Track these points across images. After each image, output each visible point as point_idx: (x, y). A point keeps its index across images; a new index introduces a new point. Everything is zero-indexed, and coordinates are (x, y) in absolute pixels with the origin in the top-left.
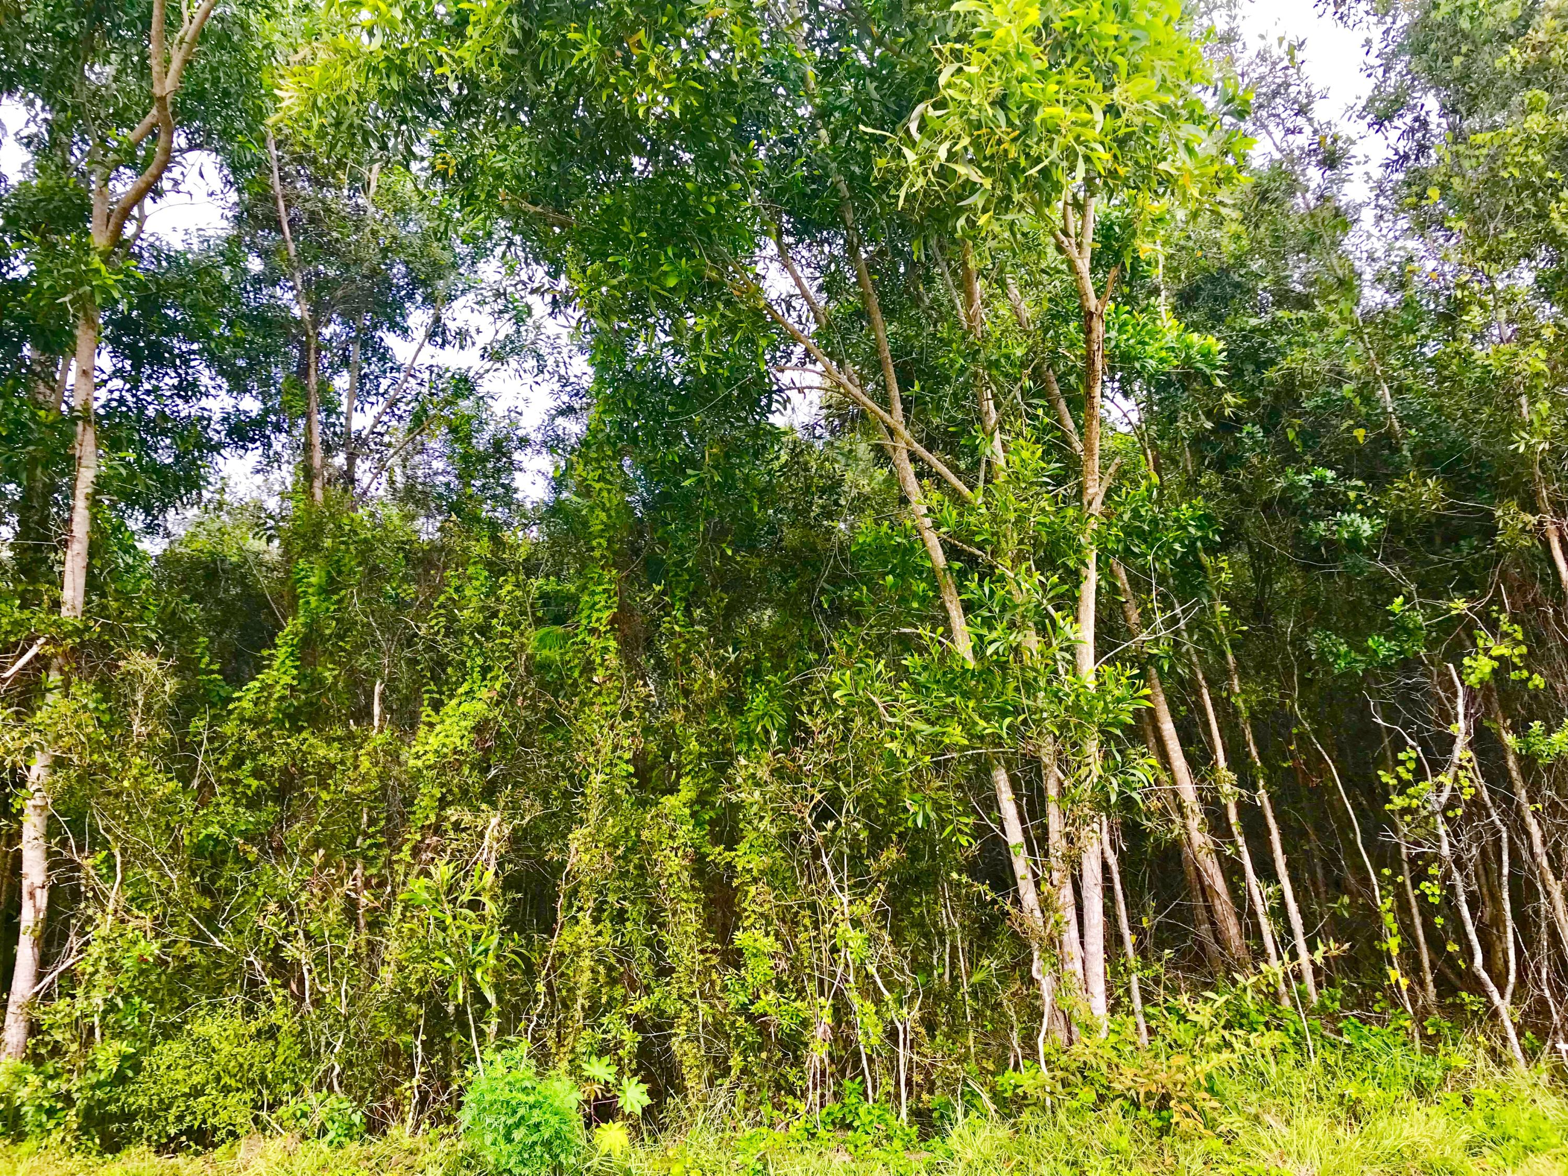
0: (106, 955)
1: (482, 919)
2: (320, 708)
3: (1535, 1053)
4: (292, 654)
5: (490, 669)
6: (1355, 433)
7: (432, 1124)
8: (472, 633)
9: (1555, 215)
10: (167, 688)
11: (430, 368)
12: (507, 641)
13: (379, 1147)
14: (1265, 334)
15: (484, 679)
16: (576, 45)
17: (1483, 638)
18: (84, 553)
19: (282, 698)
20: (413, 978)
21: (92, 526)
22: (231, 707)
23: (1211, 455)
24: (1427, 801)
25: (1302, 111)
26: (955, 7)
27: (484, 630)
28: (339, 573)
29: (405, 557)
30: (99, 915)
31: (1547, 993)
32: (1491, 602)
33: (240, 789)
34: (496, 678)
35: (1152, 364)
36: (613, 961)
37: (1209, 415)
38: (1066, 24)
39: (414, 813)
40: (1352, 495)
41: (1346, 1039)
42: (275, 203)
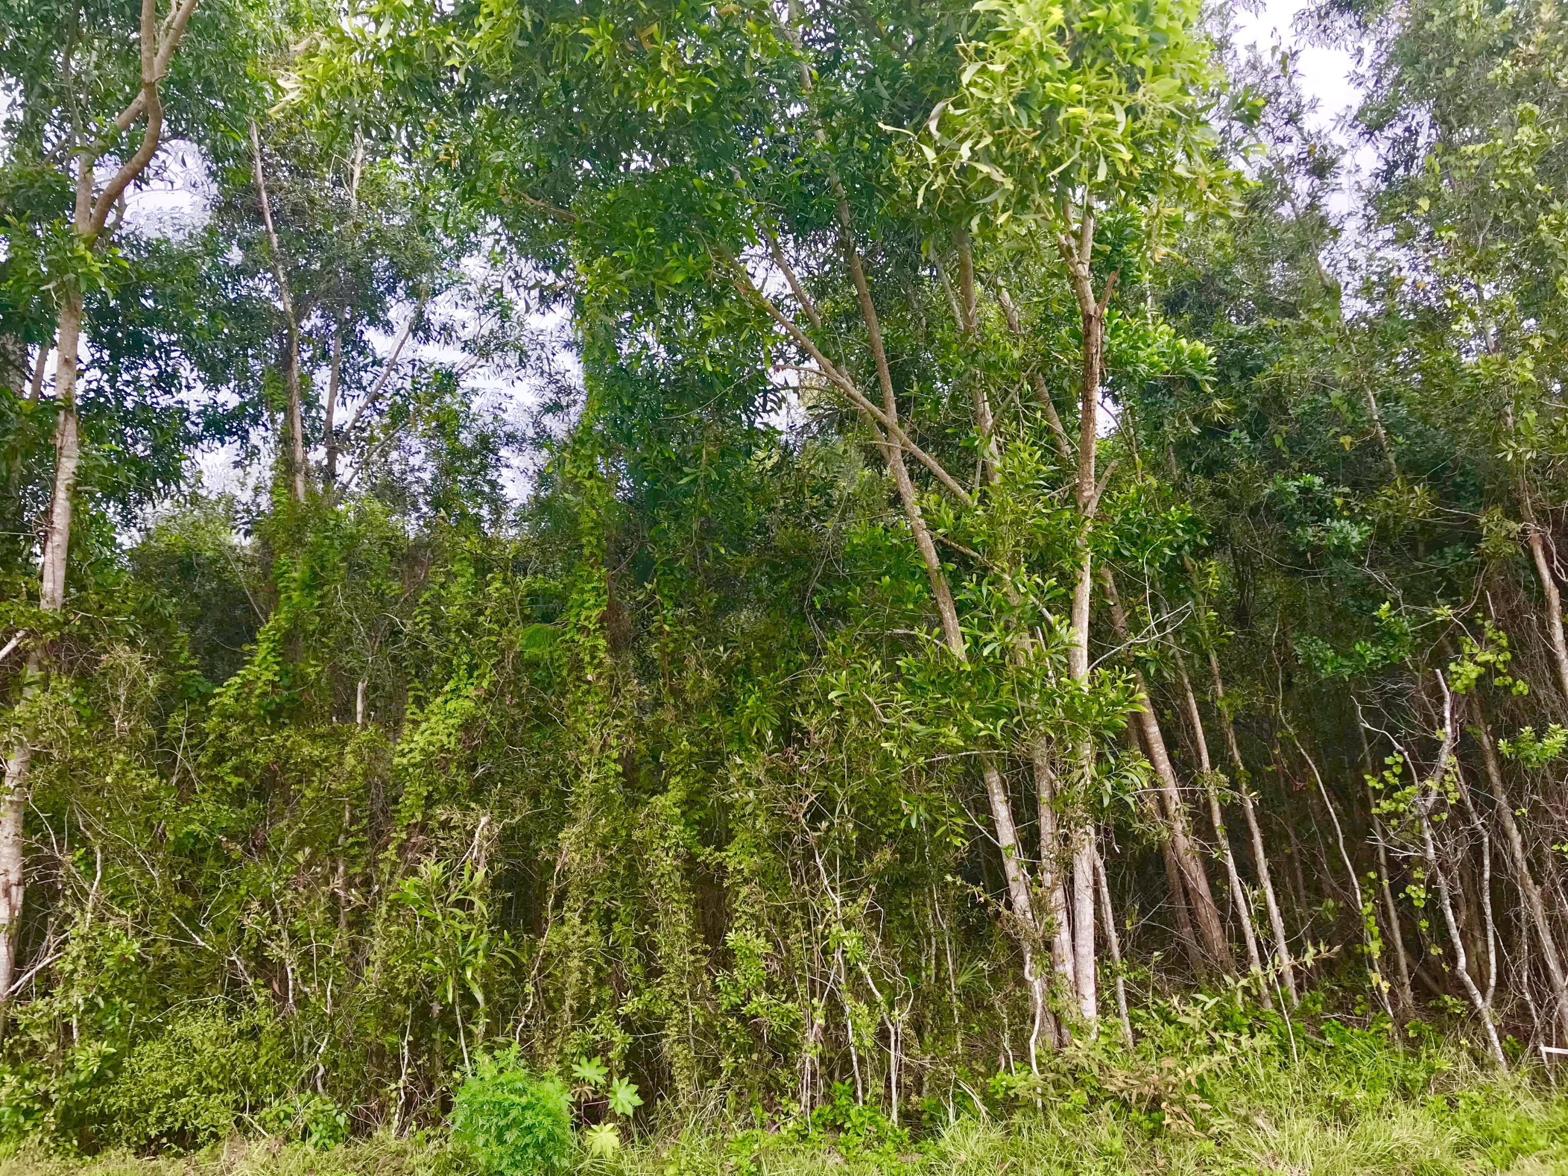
0: (84, 954)
1: (471, 918)
2: (302, 705)
3: (1516, 1056)
4: (273, 650)
5: (477, 667)
6: (1342, 440)
7: (418, 1126)
8: (458, 631)
9: (1543, 227)
10: (151, 683)
11: (413, 362)
12: (494, 639)
13: (364, 1148)
14: (1251, 340)
15: (471, 676)
16: (588, 40)
17: (1469, 645)
18: (65, 546)
19: (264, 694)
20: (401, 978)
21: (72, 516)
22: (211, 703)
23: (1197, 461)
24: (1414, 804)
25: (1292, 119)
26: (977, 6)
27: (471, 627)
28: (323, 568)
29: (390, 553)
30: (78, 913)
31: (1528, 997)
32: (1476, 609)
33: (221, 786)
34: (483, 676)
35: (1143, 368)
36: (601, 961)
37: (1196, 420)
38: (1086, 24)
39: (399, 811)
40: (1339, 501)
41: (1330, 1041)
42: (259, 194)
